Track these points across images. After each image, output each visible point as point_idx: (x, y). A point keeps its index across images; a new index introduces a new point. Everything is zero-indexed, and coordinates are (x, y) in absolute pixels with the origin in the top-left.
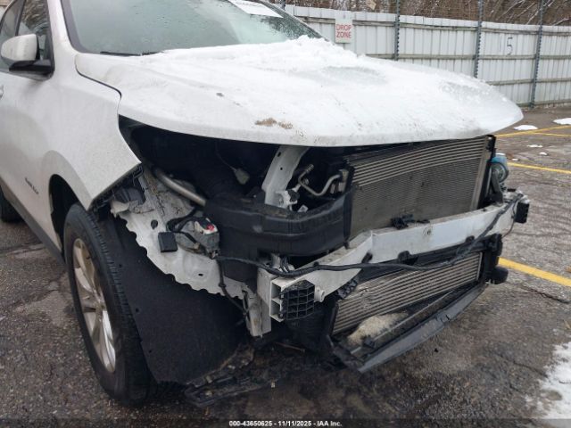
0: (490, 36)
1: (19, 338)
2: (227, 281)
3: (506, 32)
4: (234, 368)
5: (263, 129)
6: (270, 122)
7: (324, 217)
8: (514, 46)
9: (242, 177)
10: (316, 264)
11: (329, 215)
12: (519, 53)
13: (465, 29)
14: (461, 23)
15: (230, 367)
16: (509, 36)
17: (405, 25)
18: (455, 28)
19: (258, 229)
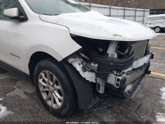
0: (113, 10)
1: (14, 103)
2: (98, 79)
3: (117, 9)
4: (96, 102)
5: (115, 37)
6: (116, 35)
7: (130, 59)
8: (119, 13)
9: (101, 50)
10: (123, 72)
11: (131, 59)
12: (120, 15)
13: (107, 8)
14: (106, 6)
15: (95, 102)
16: (118, 10)
17: (92, 6)
18: (104, 8)
19: (112, 64)
